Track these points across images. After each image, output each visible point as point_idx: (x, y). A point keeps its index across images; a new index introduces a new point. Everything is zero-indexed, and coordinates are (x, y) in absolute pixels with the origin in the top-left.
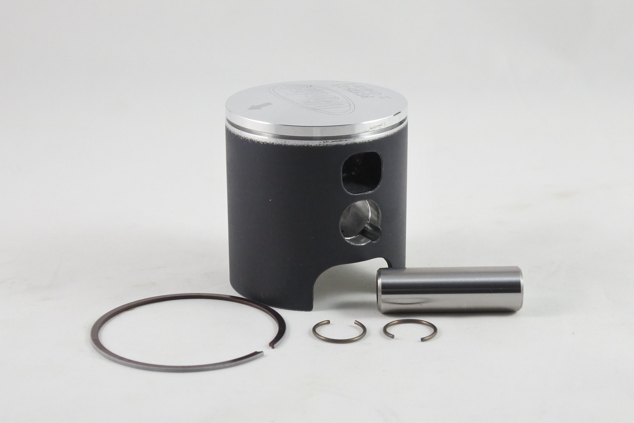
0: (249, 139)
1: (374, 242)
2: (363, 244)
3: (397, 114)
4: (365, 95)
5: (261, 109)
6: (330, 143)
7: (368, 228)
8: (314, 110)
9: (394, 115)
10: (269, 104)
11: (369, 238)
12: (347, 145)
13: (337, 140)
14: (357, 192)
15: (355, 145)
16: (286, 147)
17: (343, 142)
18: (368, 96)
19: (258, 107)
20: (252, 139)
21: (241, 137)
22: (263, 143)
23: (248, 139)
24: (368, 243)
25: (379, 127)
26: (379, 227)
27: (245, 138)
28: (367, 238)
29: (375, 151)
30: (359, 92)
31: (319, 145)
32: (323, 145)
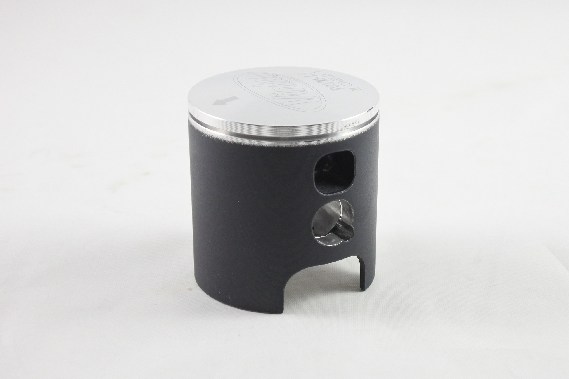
0: (215, 138)
1: (347, 241)
2: (335, 245)
3: (370, 110)
4: (335, 86)
5: (226, 104)
6: (302, 143)
7: (339, 225)
8: (283, 106)
9: (368, 112)
10: (234, 98)
11: (342, 237)
12: (320, 146)
13: (309, 140)
14: (329, 192)
15: (328, 145)
16: (254, 147)
17: (316, 143)
18: (338, 88)
19: (223, 102)
20: (218, 137)
21: (206, 135)
22: (230, 142)
23: (213, 138)
24: (340, 244)
25: (352, 125)
26: (352, 226)
27: (210, 136)
28: (340, 237)
29: (348, 150)
30: (328, 83)
31: (291, 145)
32: (295, 146)
